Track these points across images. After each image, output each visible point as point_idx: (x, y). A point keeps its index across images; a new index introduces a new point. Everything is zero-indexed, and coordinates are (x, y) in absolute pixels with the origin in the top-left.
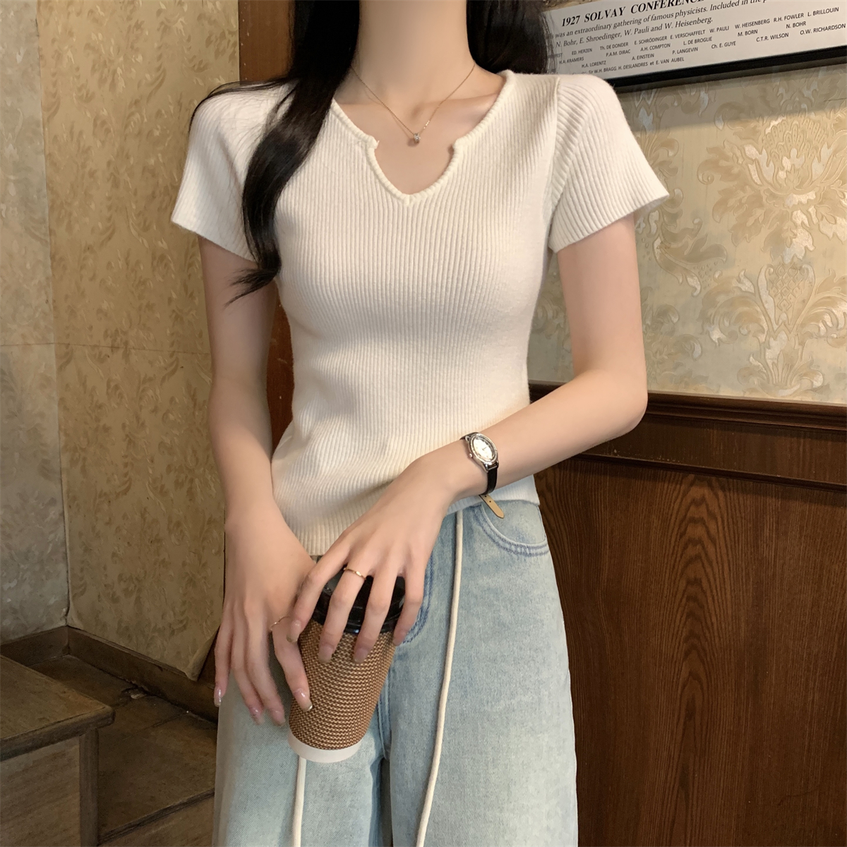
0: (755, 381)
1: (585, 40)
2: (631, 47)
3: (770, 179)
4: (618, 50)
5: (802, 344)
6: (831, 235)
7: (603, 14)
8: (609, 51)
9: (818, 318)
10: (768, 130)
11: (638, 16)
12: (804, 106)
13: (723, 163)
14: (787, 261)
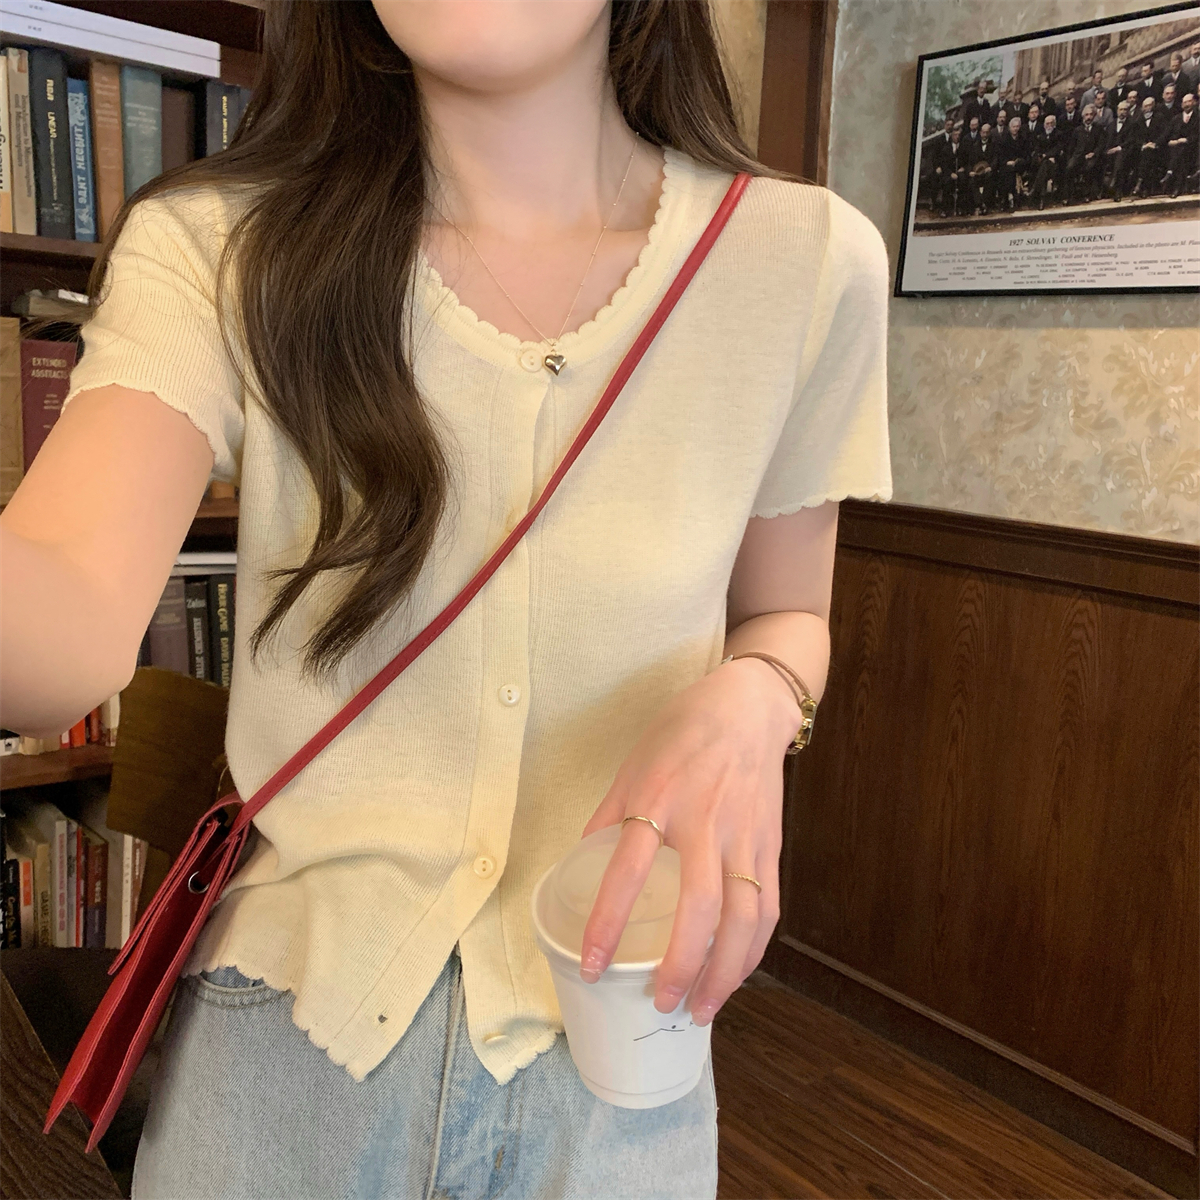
0: (1132, 522)
1: (1025, 258)
2: (1059, 267)
3: (1154, 372)
4: (1049, 268)
5: (1167, 497)
6: (1193, 418)
7: (1040, 241)
8: (1043, 268)
9: (1180, 479)
10: (1156, 337)
11: (1065, 245)
12: (1182, 322)
13: (1121, 358)
14: (1162, 433)
